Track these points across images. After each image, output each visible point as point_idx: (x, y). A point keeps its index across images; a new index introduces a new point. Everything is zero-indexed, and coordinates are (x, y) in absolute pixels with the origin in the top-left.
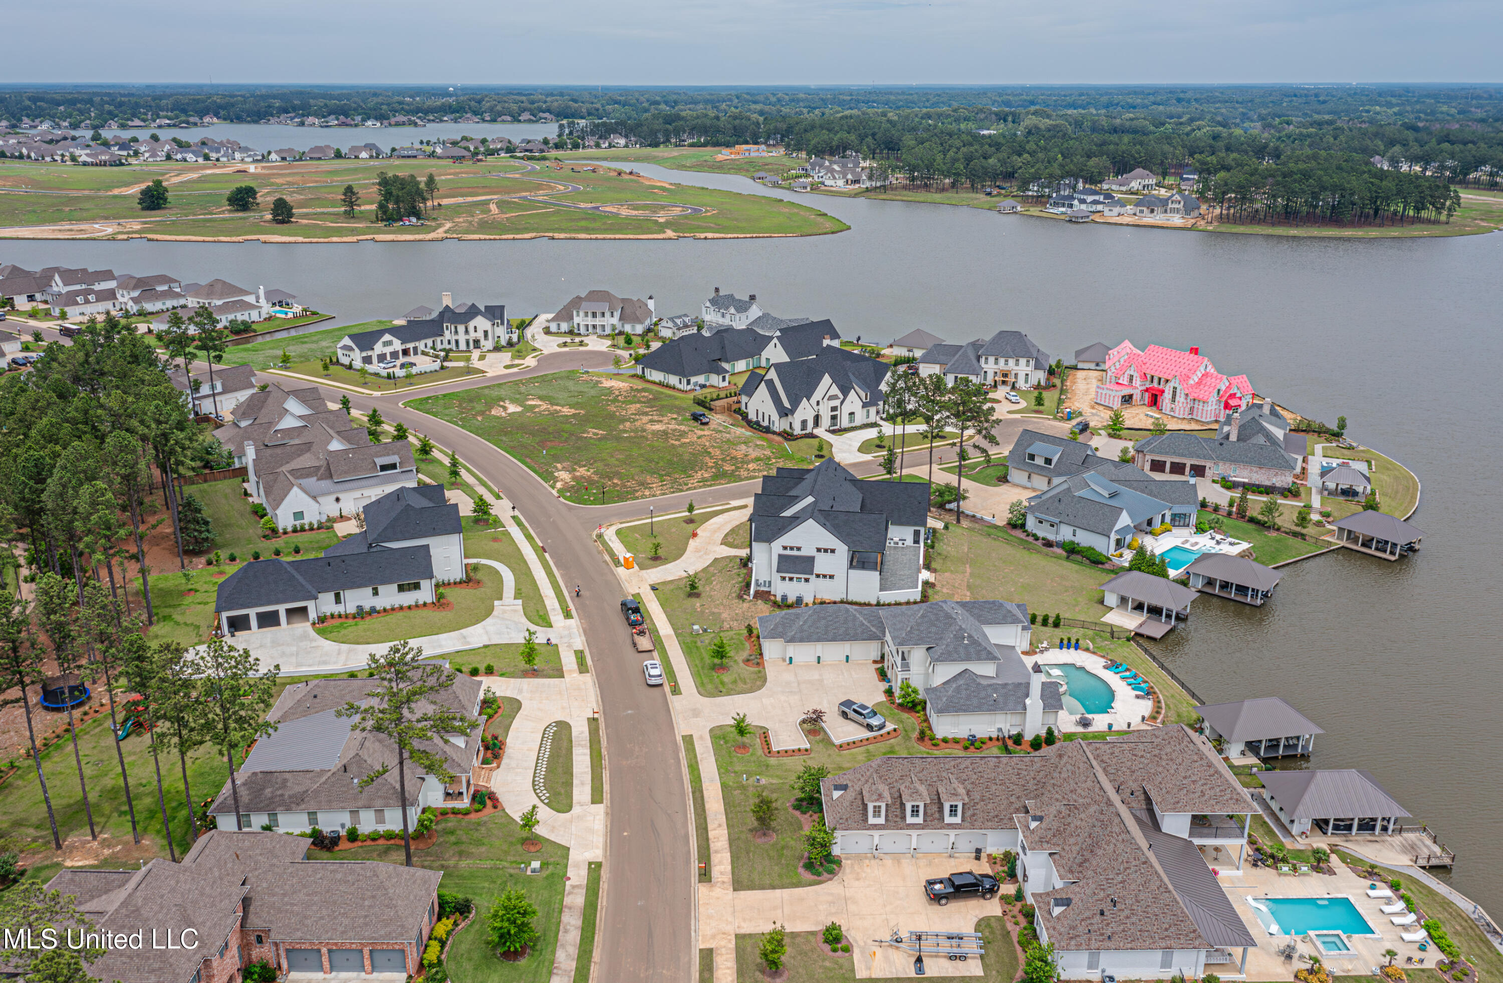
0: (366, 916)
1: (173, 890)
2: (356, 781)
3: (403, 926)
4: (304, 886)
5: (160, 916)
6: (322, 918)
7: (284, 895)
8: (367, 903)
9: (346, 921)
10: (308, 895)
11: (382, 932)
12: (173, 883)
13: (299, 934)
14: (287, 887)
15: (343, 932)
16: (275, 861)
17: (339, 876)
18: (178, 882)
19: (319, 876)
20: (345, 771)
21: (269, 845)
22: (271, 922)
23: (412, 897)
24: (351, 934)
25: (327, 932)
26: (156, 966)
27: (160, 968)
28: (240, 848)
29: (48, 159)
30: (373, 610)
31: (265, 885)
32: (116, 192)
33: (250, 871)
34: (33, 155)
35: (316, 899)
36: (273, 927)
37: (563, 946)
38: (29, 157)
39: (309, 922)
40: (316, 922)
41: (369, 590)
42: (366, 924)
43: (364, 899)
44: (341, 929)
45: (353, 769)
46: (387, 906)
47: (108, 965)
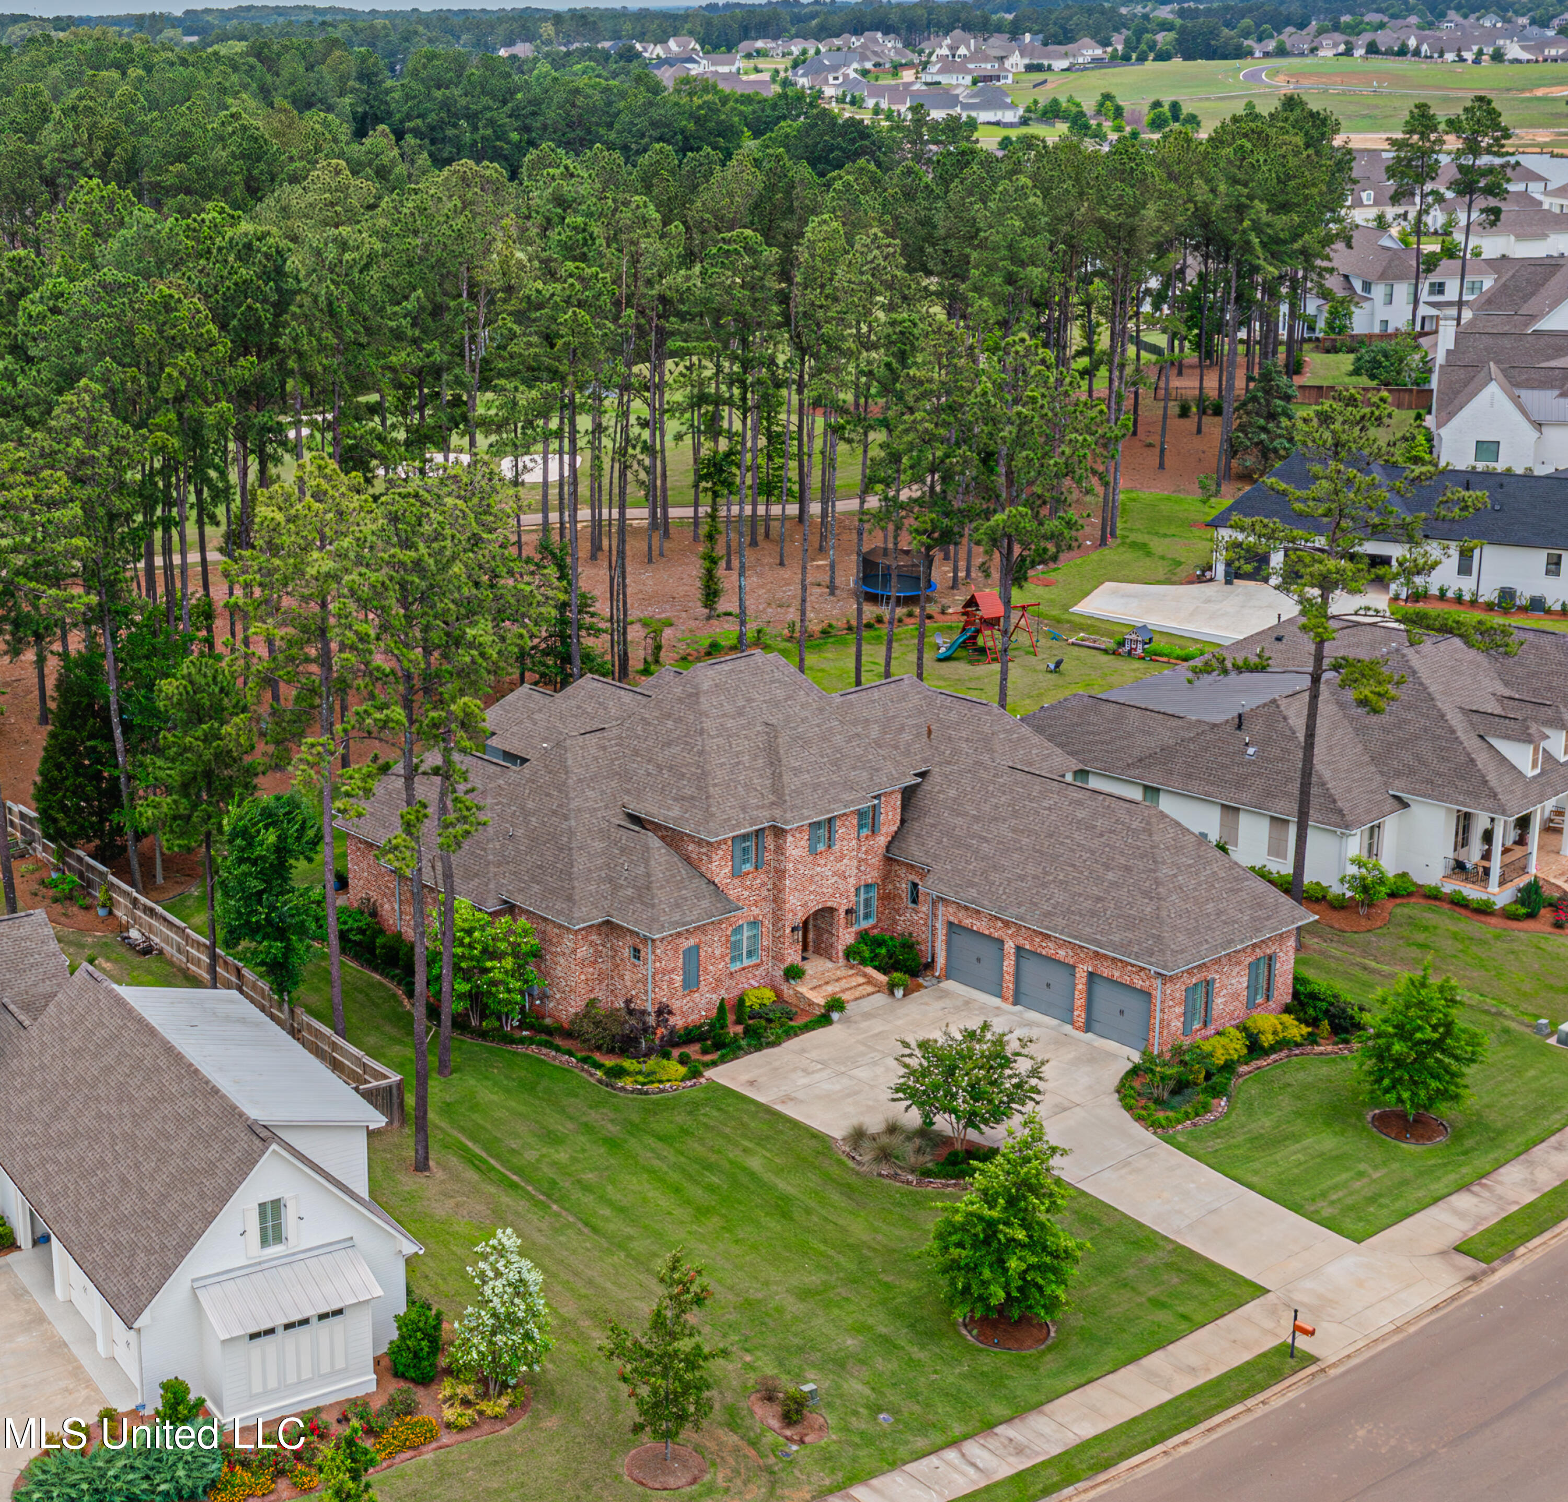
0: (1099, 899)
1: (775, 703)
2: (1251, 751)
3: (1159, 938)
4: (1015, 814)
5: (730, 723)
6: (1022, 878)
7: (976, 819)
8: (1110, 876)
9: (1060, 896)
10: (1014, 831)
11: (1116, 938)
12: (780, 693)
13: (973, 892)
14: (987, 808)
15: (1047, 914)
16: (986, 757)
17: (1081, 814)
18: (789, 698)
19: (1045, 804)
20: (1239, 727)
21: (986, 729)
22: (936, 857)
23: (1210, 907)
24: (1061, 921)
25: (1020, 905)
26: (688, 792)
27: (693, 798)
28: (939, 720)
29: (1450, 56)
30: (1537, 605)
31: (952, 793)
32: (1540, 93)
33: (940, 764)
34: (1425, 48)
35: (1025, 841)
36: (937, 867)
37: (1531, 1163)
38: (1417, 53)
39: (995, 877)
40: (1009, 881)
41: (1540, 557)
42: (1093, 914)
43: (1107, 867)
44: (1046, 907)
45: (1257, 727)
46: (1146, 894)
47: (626, 771)
